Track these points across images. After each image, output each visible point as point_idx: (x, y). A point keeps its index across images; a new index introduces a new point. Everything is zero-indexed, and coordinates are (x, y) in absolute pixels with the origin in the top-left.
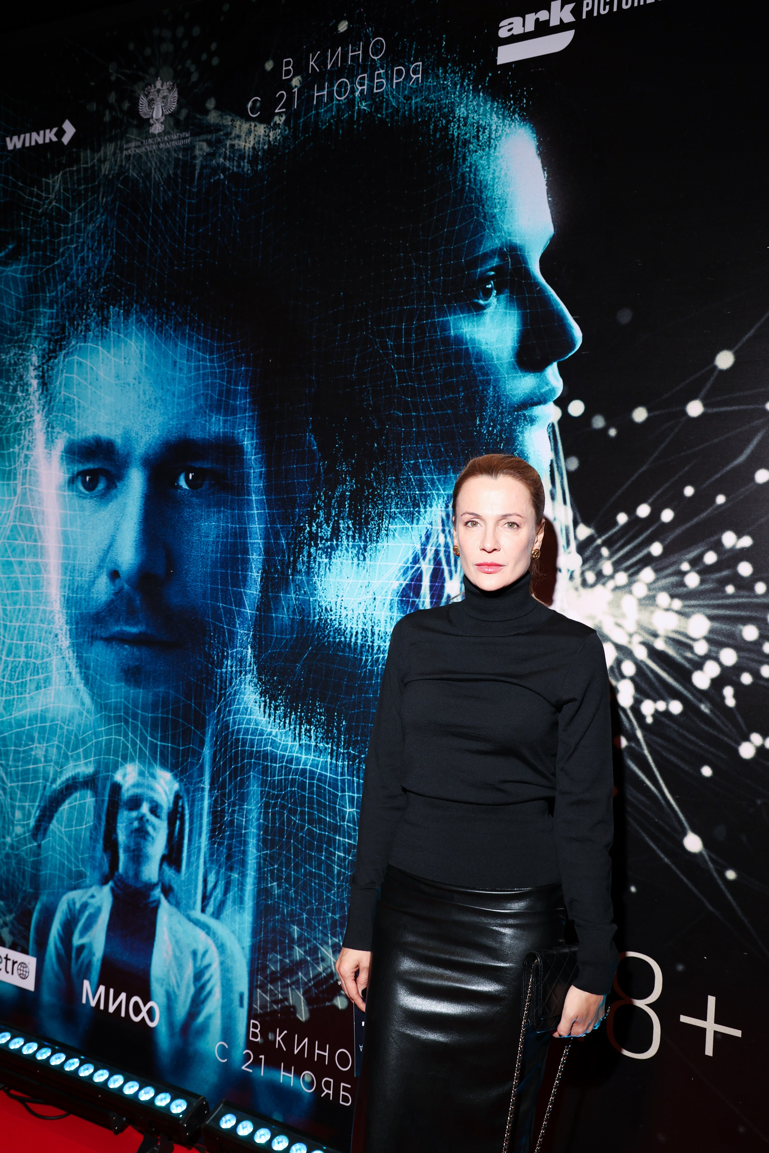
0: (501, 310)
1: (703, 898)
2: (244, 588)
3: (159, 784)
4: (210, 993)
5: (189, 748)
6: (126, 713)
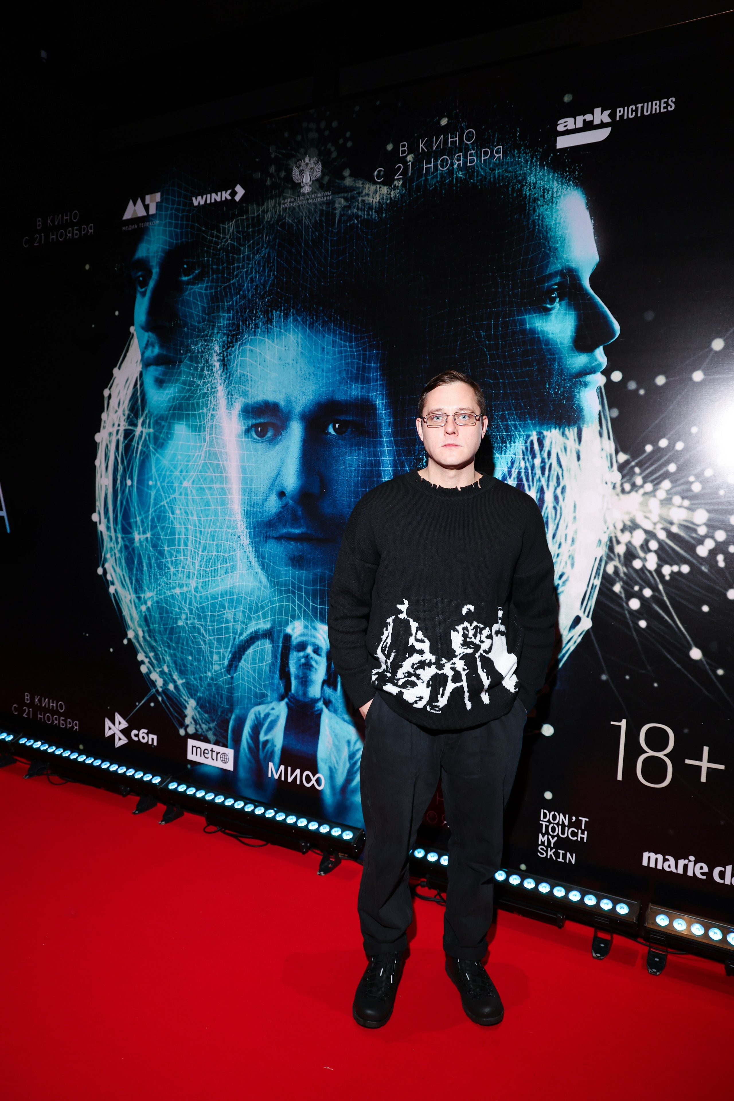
0: (563, 311)
6: (294, 587)
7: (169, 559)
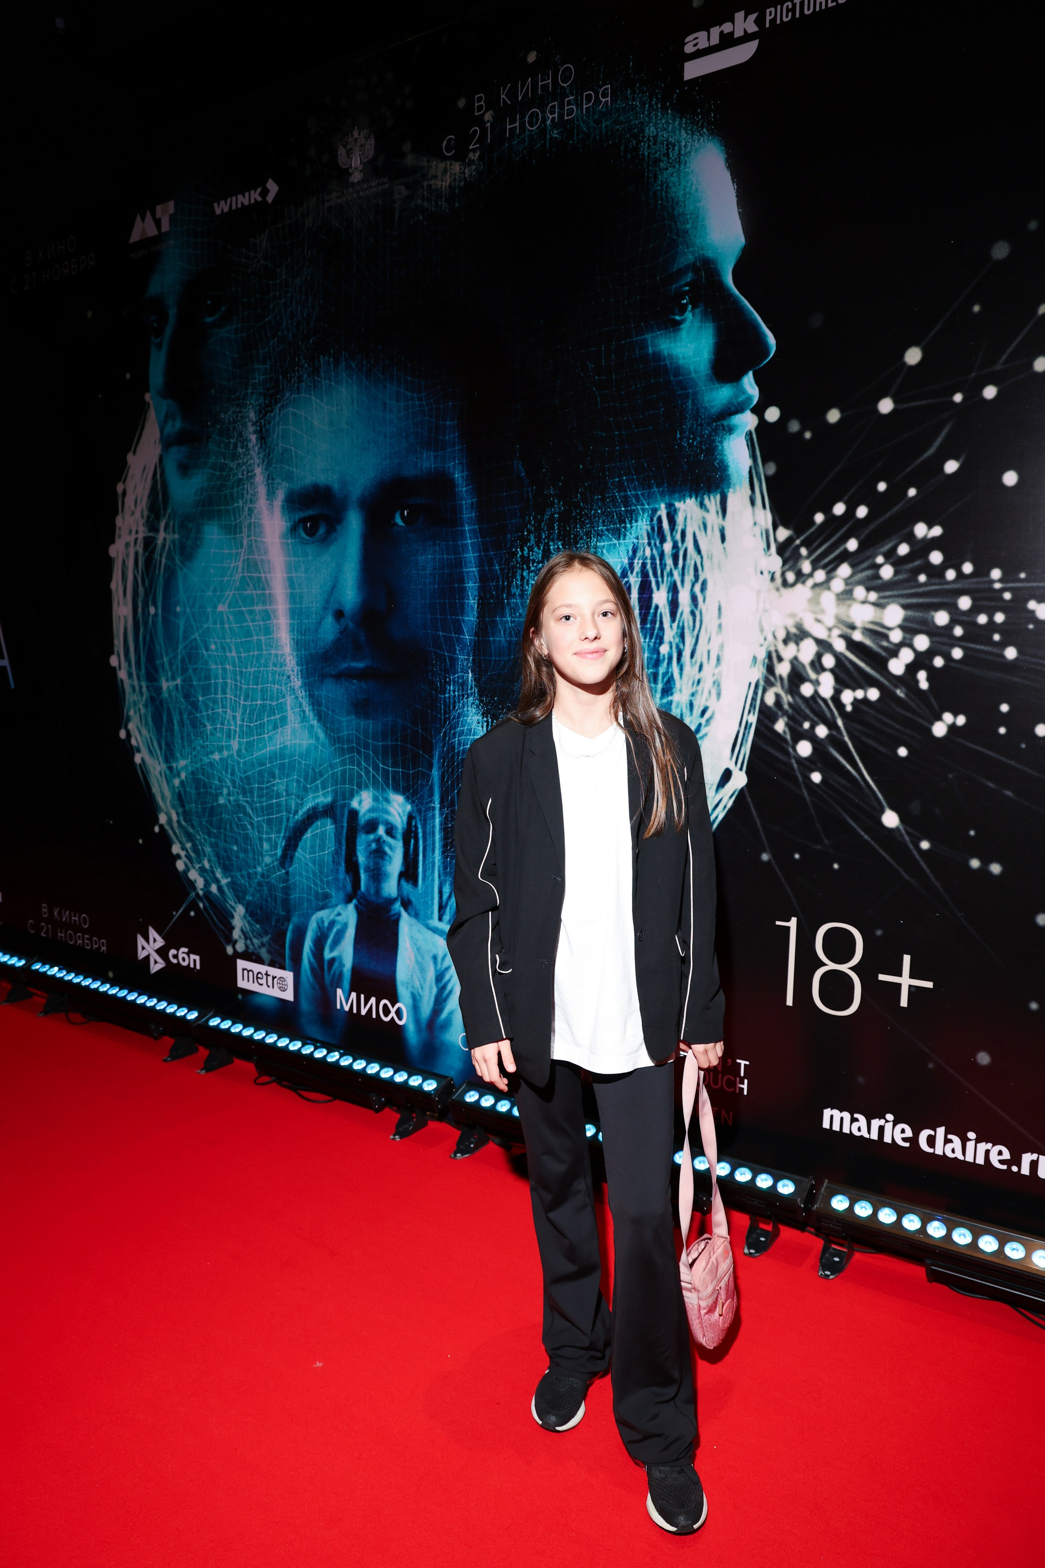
1: (900, 869)
2: (462, 616)
3: (392, 806)
4: (451, 992)
5: (419, 771)
7: (204, 713)
